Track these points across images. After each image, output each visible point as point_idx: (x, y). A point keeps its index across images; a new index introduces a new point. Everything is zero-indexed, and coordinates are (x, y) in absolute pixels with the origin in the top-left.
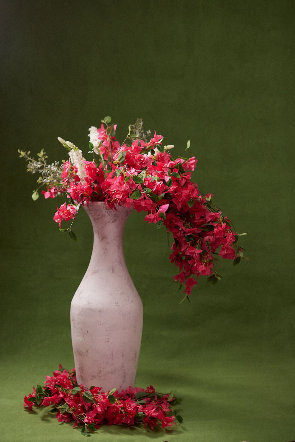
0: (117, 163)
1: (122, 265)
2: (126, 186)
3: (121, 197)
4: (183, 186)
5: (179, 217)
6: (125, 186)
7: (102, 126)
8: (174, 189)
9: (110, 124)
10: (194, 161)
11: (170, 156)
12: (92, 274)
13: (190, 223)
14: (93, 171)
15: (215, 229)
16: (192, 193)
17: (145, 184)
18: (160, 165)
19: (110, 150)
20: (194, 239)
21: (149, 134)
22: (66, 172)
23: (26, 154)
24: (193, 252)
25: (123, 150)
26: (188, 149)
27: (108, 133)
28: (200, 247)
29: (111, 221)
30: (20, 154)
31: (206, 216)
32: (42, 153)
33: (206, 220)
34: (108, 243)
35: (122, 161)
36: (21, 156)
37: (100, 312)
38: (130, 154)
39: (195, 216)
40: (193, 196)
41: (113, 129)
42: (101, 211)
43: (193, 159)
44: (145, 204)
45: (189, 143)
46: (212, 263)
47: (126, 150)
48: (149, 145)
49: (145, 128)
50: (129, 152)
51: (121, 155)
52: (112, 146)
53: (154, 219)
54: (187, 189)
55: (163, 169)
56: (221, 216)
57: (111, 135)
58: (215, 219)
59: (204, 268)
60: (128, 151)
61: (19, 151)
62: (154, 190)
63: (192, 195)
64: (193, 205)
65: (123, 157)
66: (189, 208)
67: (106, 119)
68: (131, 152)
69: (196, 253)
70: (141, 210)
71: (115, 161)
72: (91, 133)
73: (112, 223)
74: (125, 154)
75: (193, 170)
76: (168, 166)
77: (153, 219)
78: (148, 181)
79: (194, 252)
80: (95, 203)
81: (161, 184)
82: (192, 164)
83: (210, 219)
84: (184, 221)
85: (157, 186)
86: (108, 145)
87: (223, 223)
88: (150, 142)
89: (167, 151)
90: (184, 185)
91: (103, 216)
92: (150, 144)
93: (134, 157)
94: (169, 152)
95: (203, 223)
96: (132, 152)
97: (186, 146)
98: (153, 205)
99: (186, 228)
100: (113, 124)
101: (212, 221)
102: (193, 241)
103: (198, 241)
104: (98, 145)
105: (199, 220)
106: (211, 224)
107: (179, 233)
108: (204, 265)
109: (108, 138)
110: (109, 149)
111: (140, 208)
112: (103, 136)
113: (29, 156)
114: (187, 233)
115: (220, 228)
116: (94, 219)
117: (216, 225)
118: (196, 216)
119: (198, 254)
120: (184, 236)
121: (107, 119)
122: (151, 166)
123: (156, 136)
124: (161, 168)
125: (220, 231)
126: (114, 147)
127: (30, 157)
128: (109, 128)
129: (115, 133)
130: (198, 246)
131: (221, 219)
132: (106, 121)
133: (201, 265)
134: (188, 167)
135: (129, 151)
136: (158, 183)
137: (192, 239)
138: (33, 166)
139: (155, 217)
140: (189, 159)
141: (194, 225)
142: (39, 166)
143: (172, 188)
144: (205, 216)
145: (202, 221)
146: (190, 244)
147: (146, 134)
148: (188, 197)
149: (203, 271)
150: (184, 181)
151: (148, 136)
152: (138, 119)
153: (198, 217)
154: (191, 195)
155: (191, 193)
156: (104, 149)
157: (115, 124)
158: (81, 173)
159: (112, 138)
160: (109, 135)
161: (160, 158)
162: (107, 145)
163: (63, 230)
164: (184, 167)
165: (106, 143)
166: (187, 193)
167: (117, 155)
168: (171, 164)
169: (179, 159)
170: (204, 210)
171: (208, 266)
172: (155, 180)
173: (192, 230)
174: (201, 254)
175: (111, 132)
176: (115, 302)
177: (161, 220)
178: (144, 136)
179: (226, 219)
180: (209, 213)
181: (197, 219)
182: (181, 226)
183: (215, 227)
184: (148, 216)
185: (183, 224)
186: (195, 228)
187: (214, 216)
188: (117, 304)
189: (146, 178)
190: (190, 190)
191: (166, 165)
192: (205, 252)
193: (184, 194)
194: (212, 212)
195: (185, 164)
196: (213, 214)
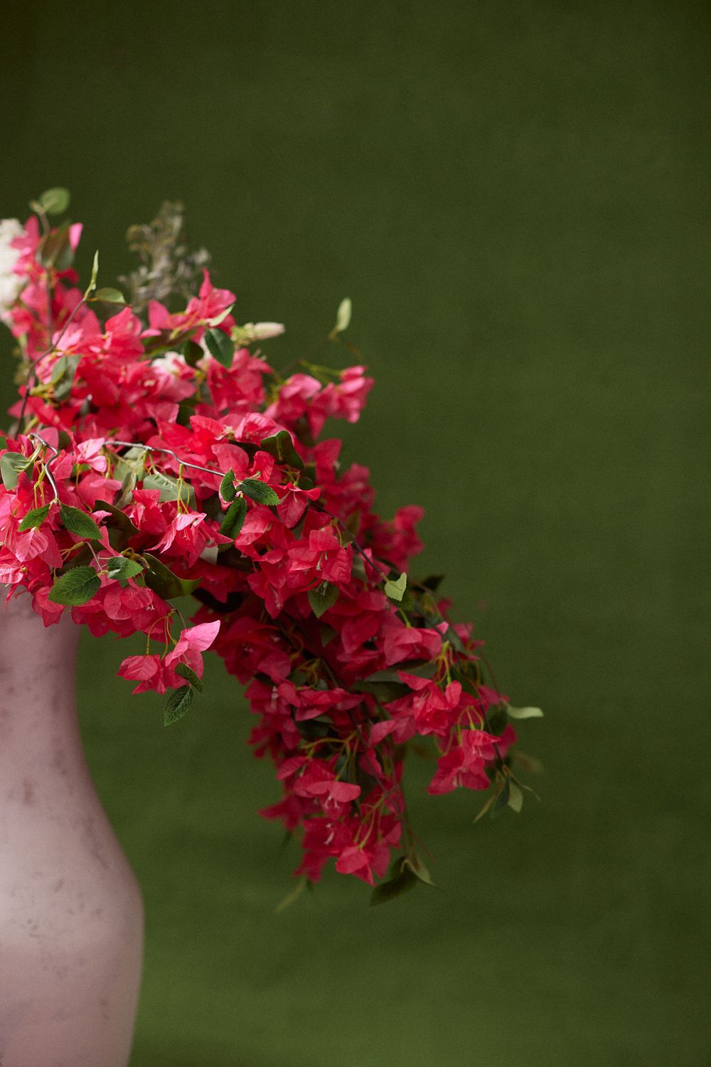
0: (46, 396)
1: (64, 773)
2: (36, 540)
3: (20, 576)
4: (291, 529)
5: (276, 639)
6: (30, 539)
7: (32, 223)
8: (256, 534)
9: (56, 220)
10: (358, 383)
11: (264, 367)
13: (318, 660)
15: (419, 703)
16: (327, 567)
17: (132, 516)
18: (204, 426)
20: (332, 734)
21: (204, 264)
24: (323, 792)
25: (71, 347)
26: (341, 334)
27: (45, 257)
28: (351, 767)
31: (384, 639)
33: (382, 657)
34: (11, 690)
35: (63, 389)
38: (100, 362)
39: (338, 638)
40: (331, 577)
41: (67, 241)
43: (352, 377)
44: (123, 608)
45: (345, 310)
46: (396, 822)
47: (87, 346)
48: (183, 322)
49: (189, 239)
50: (95, 356)
51: (59, 370)
52: (55, 307)
53: (155, 679)
54: (305, 545)
55: (216, 449)
56: (446, 645)
57: (55, 265)
58: (418, 657)
59: (364, 860)
60: (91, 352)
62: (166, 548)
63: (328, 572)
64: (331, 603)
65: (65, 377)
66: (312, 614)
67: (48, 199)
68: (101, 357)
69: (333, 800)
70: (105, 631)
71: (40, 388)
74: (74, 363)
75: (355, 417)
76: (238, 433)
77: (152, 678)
78: (146, 501)
79: (327, 794)
81: (195, 524)
82: (352, 395)
83: (400, 656)
84: (295, 656)
85: (180, 533)
86: (44, 304)
87: (449, 679)
88: (188, 311)
89: (253, 346)
90: (297, 524)
92: (188, 319)
93: (115, 377)
94: (258, 352)
95: (370, 668)
96: (107, 357)
97: (334, 319)
98: (154, 615)
99: (300, 688)
100: (66, 222)
102: (327, 740)
103: (346, 742)
104: (13, 296)
105: (355, 654)
106: (397, 677)
107: (274, 706)
108: (363, 844)
109: (44, 276)
112: (28, 266)
114: (304, 710)
115: (436, 703)
117: (420, 684)
118: (344, 639)
119: (339, 803)
120: (292, 716)
121: (54, 200)
122: (169, 429)
123: (209, 292)
124: (206, 444)
125: (437, 712)
126: (63, 313)
128: (54, 234)
129: (70, 256)
130: (344, 761)
131: (443, 657)
132: (47, 206)
133: (351, 844)
134: (335, 405)
135: (96, 349)
137: (324, 732)
139: (158, 672)
140: (344, 373)
141: (335, 673)
143: (250, 530)
144: (382, 640)
145: (367, 658)
146: (312, 752)
147: (192, 265)
148: (312, 576)
149: (363, 872)
150: (297, 509)
151: (198, 272)
152: (166, 204)
153: (351, 643)
154: (320, 573)
155: (324, 562)
156: (28, 318)
157: (76, 223)
159: (58, 275)
160: (49, 264)
161: (219, 381)
162: (37, 305)
164: (319, 406)
165: (35, 295)
166: (306, 563)
167: (51, 363)
168: (252, 426)
169: (302, 379)
170: (381, 616)
171: (381, 841)
172: (174, 504)
173: (325, 699)
174: (352, 803)
175: (55, 252)
176: (30, 922)
177: (185, 688)
178: (182, 270)
179: (464, 641)
180: (400, 631)
181: (349, 650)
182: (282, 682)
183: (419, 694)
184: (132, 662)
185: (292, 670)
186: (338, 691)
187: (417, 644)
188: (35, 927)
189: (140, 484)
190: (319, 554)
191: (228, 430)
192: (370, 789)
193: (295, 567)
194: (408, 624)
195: (324, 399)
196: (412, 636)
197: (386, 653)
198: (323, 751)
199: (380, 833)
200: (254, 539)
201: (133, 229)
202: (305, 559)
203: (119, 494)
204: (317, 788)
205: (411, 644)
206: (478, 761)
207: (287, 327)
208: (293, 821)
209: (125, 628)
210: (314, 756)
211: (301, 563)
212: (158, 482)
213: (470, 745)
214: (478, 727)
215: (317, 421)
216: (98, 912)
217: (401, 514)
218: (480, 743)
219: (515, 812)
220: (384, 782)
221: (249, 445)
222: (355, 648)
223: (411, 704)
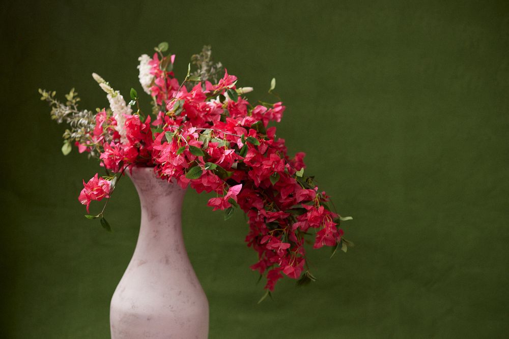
0: (172, 115)
1: (179, 253)
2: (180, 159)
3: (173, 173)
4: (263, 154)
5: (258, 195)
6: (178, 158)
7: (156, 56)
8: (251, 157)
9: (166, 54)
10: (280, 108)
11: (247, 103)
12: (139, 265)
13: (273, 202)
14: (136, 129)
15: (309, 214)
16: (276, 166)
17: (209, 152)
18: (231, 121)
19: (165, 90)
20: (279, 227)
21: (220, 68)
22: (100, 127)
23: (51, 95)
24: (277, 246)
25: (180, 97)
26: (272, 90)
27: (163, 67)
28: (287, 238)
29: (164, 194)
30: (41, 95)
31: (296, 194)
32: (72, 94)
33: (295, 200)
34: (159, 223)
35: (178, 112)
36: (43, 99)
37: (148, 319)
38: (190, 102)
39: (280, 194)
40: (278, 170)
41: (170, 61)
42: (150, 181)
43: (278, 106)
44: (209, 182)
45: (273, 82)
46: (303, 259)
47: (185, 97)
48: (218, 88)
49: (214, 59)
50: (189, 100)
51: (176, 105)
52: (168, 85)
53: (221, 205)
54: (268, 159)
55: (236, 129)
56: (317, 195)
57: (167, 70)
58: (308, 199)
59: (292, 270)
60: (187, 99)
61: (40, 91)
62: (221, 162)
63: (277, 168)
64: (277, 180)
65: (179, 108)
66: (271, 185)
67: (161, 46)
68: (191, 100)
69: (281, 249)
71: (169, 112)
72: (142, 63)
73: (166, 196)
74: (182, 103)
75: (279, 120)
76: (243, 124)
77: (219, 205)
78: (213, 146)
79: (279, 247)
80: (142, 169)
81: (231, 153)
82: (278, 112)
83: (301, 199)
84: (265, 201)
85: (226, 156)
86: (163, 84)
87: (319, 206)
88: (219, 84)
89: (243, 95)
90: (265, 153)
91: (153, 187)
92: (220, 87)
93: (196, 107)
94: (245, 97)
95: (291, 204)
96: (193, 100)
97: (270, 86)
98: (219, 184)
99: (267, 211)
100: (170, 54)
101: (303, 202)
102: (277, 229)
103: (284, 230)
104: (150, 82)
105: (286, 199)
106: (302, 206)
107: (258, 218)
108: (292, 264)
109: (163, 74)
110: (163, 89)
111: (202, 188)
112: (156, 71)
113: (54, 98)
114: (269, 219)
115: (315, 214)
116: (142, 190)
117: (309, 208)
118: (282, 194)
119: (283, 250)
120: (265, 222)
121: (163, 47)
122: (218, 123)
123: (227, 76)
124: (232, 127)
125: (316, 217)
126: (170, 87)
127: (56, 99)
128: (165, 59)
129: (172, 66)
130: (284, 236)
131: (317, 199)
132: (161, 49)
133: (288, 265)
134: (272, 116)
135: (189, 98)
136: (228, 152)
137: (276, 227)
138: (60, 112)
139: (221, 203)
140: (274, 105)
141: (278, 206)
142: (67, 112)
143: (249, 156)
145: (290, 200)
147: (215, 68)
148: (271, 170)
149: (292, 274)
150: (265, 147)
151: (218, 71)
152: (205, 46)
153: (284, 196)
154: (274, 168)
155: (275, 165)
156: (157, 90)
157: (172, 54)
158: (122, 127)
159: (167, 74)
160: (164, 69)
161: (232, 108)
162: (161, 84)
163: (91, 216)
164: (267, 116)
165: (160, 81)
166: (269, 165)
167: (172, 104)
168: (247, 121)
169: (260, 107)
170: (294, 185)
171: (298, 265)
172: (224, 147)
173: (276, 214)
174: (288, 249)
175: (166, 65)
176: (170, 306)
177: (231, 207)
178: (212, 70)
179: (323, 195)
180: (301, 190)
181: (284, 198)
182: (261, 209)
183: (309, 211)
184: (212, 200)
185: (264, 206)
186: (281, 212)
187: (307, 194)
188: (172, 308)
189: (210, 142)
190: (273, 162)
191: (239, 122)
192: (294, 246)
193: (265, 167)
194: (304, 188)
195: (268, 114)
196: (306, 192)
197: (297, 198)
198: (276, 234)
199: (297, 263)
200: (250, 159)
201: (194, 56)
202: (268, 164)
203: (202, 146)
204: (275, 245)
205: (305, 194)
206: (331, 232)
207: (254, 89)
208: (263, 270)
209: (209, 189)
210: (273, 235)
211: (267, 165)
212: (216, 140)
213: (328, 227)
214: (330, 220)
215: (266, 122)
216: (194, 303)
217: (297, 155)
218: (331, 225)
219: (345, 253)
220: (298, 243)
221: (247, 127)
222: (286, 197)
223: (306, 216)
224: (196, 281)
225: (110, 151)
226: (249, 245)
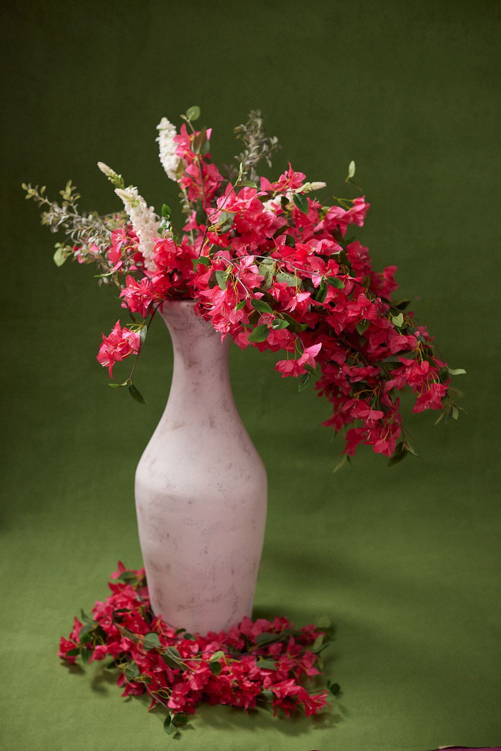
0: (216, 230)
1: (227, 411)
2: (238, 313)
3: (228, 328)
4: (348, 296)
5: (338, 344)
6: (235, 312)
7: (184, 127)
8: (330, 298)
9: (197, 126)
10: (362, 206)
13: (358, 353)
14: (170, 257)
15: (409, 372)
16: (366, 313)
17: (273, 294)
18: (302, 247)
19: (200, 182)
20: (367, 388)
21: (275, 144)
22: (118, 251)
23: (39, 191)
24: (365, 415)
25: (228, 207)
26: (350, 178)
27: (195, 148)
28: (378, 401)
29: (207, 335)
30: (26, 193)
32: (69, 190)
33: (389, 350)
34: (200, 372)
35: (225, 228)
36: (28, 197)
37: (190, 503)
38: (243, 214)
39: (368, 341)
40: (368, 317)
41: (205, 137)
42: (187, 318)
43: (358, 203)
44: (275, 339)
45: (352, 166)
46: (398, 427)
48: (278, 187)
51: (223, 216)
52: (204, 174)
53: (293, 371)
54: (356, 303)
55: (309, 260)
56: (419, 342)
57: (201, 151)
58: (407, 349)
59: (386, 446)
61: (24, 186)
62: (292, 309)
64: (366, 329)
65: (227, 222)
66: (358, 334)
67: (191, 113)
68: (243, 211)
69: (370, 418)
70: (266, 349)
72: (162, 134)
73: (208, 337)
74: (232, 217)
75: (362, 224)
76: (318, 251)
77: (291, 371)
78: (279, 287)
79: (368, 416)
80: (176, 304)
81: (306, 298)
82: (359, 213)
83: (398, 349)
84: (348, 351)
85: (298, 303)
86: (197, 173)
87: (422, 359)
88: (279, 181)
90: (350, 293)
91: (192, 325)
92: (281, 185)
93: (249, 219)
94: (316, 199)
95: (384, 355)
97: (347, 173)
98: (289, 341)
99: (351, 367)
100: (205, 127)
101: (401, 353)
102: (365, 391)
103: (374, 391)
104: (177, 166)
105: (376, 349)
106: (398, 359)
107: (339, 376)
108: (385, 438)
109: (196, 159)
110: (197, 181)
111: (266, 347)
112: (186, 152)
113: (44, 196)
114: (354, 377)
115: (417, 371)
116: (175, 329)
117: (409, 363)
118: (371, 343)
120: (348, 380)
121: (193, 113)
122: (282, 248)
123: (292, 174)
124: (304, 255)
125: (417, 375)
126: (207, 176)
127: (47, 197)
128: (198, 134)
129: (208, 146)
130: (374, 400)
131: (418, 349)
132: (190, 117)
133: (379, 439)
134: (352, 219)
136: (302, 297)
137: (364, 387)
138: (55, 215)
139: (294, 368)
140: (354, 201)
141: (368, 359)
142: (64, 217)
144: (389, 342)
145: (382, 351)
146: (358, 396)
147: (269, 145)
148: (359, 318)
149: (386, 451)
150: (350, 287)
151: (273, 148)
152: (252, 112)
153: (374, 344)
154: (363, 316)
155: (365, 311)
156: (189, 181)
157: (208, 129)
158: (146, 247)
159: (202, 157)
160: (198, 152)
161: (299, 217)
162: (194, 174)
163: (116, 385)
164: (345, 221)
165: (193, 169)
166: (356, 312)
168: (324, 246)
169: (335, 209)
170: (388, 331)
171: (392, 436)
172: (294, 288)
173: (364, 372)
174: (380, 420)
175: (200, 146)
176: (218, 484)
177: (307, 374)
178: (265, 147)
179: (426, 338)
180: (397, 337)
181: (373, 347)
182: (344, 365)
183: (408, 367)
184: (281, 364)
185: (347, 358)
186: (370, 367)
187: (406, 344)
188: (221, 487)
189: (274, 278)
190: (362, 308)
191: (313, 249)
192: (387, 415)
193: (351, 314)
194: (401, 333)
195: (346, 217)
196: (403, 340)
197: (392, 349)
198: (363, 395)
199: (391, 433)
200: (330, 300)
201: (238, 128)
202: (355, 310)
203: (263, 283)
204: (363, 413)
205: (403, 344)
206: (438, 397)
207: (327, 184)
208: (339, 427)
209: (275, 348)
210: (359, 398)
211: (353, 311)
212: (284, 278)
213: (434, 391)
214: (437, 382)
215: (344, 228)
216: (249, 477)
217: (386, 270)
218: (439, 390)
219: (455, 420)
220: (392, 408)
221: (324, 256)
222: (376, 347)
223: (404, 372)
224: (250, 446)
225: (135, 288)
226: (320, 394)
